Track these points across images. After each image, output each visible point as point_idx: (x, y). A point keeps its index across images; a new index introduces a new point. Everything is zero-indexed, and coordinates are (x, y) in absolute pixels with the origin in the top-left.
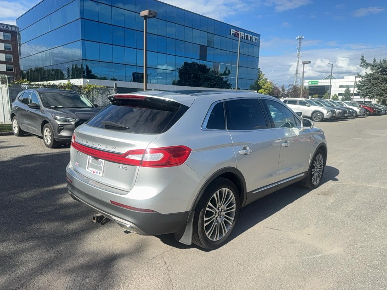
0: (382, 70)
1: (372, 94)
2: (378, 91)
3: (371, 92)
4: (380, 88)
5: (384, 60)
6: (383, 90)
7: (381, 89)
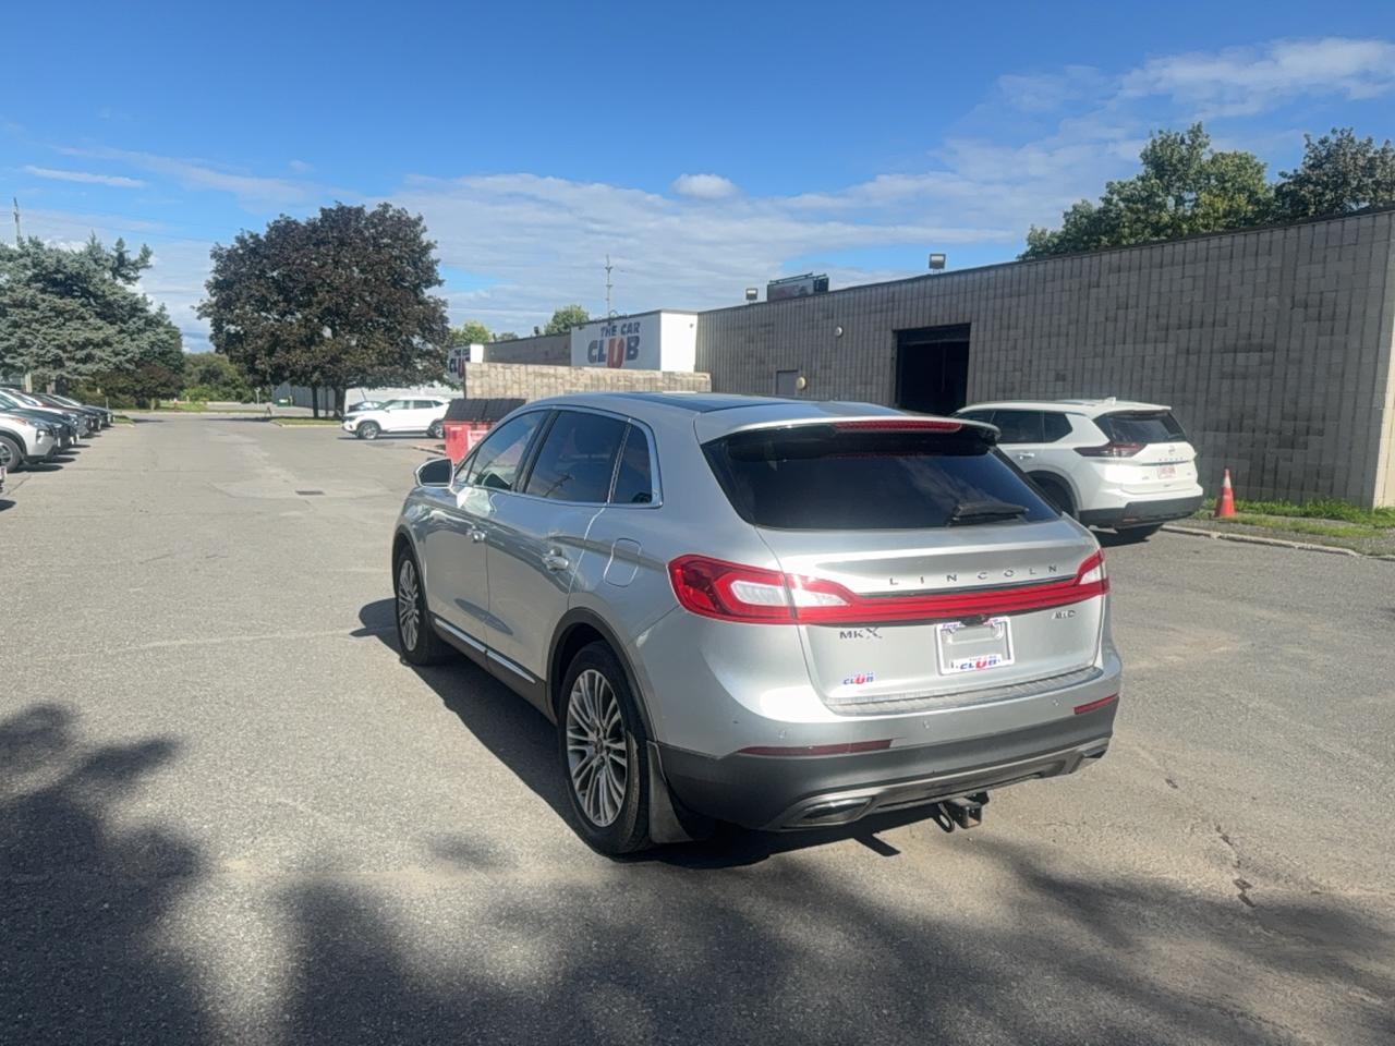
0: (35, 275)
1: (21, 359)
2: (44, 351)
3: (16, 352)
4: (49, 338)
5: (33, 239)
6: (58, 347)
7: (52, 343)
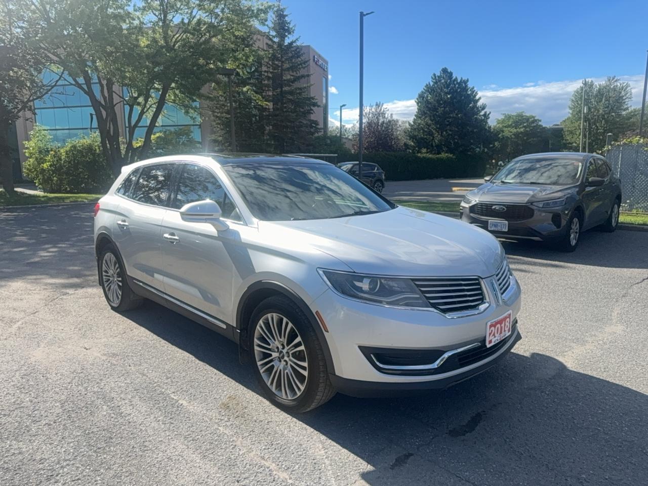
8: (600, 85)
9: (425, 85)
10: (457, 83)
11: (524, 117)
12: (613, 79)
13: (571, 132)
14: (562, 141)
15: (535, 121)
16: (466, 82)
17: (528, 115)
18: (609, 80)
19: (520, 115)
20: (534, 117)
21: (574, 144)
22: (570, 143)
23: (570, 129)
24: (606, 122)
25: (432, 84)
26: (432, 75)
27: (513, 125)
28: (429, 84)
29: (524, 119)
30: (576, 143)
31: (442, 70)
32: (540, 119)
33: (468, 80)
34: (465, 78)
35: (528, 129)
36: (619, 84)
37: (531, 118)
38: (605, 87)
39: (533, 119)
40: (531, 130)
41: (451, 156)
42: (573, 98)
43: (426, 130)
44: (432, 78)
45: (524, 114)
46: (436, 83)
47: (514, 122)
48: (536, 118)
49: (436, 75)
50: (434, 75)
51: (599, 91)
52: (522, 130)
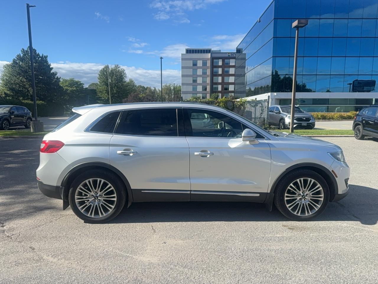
8: (112, 68)
9: (17, 55)
10: (40, 57)
11: (75, 81)
12: (117, 66)
13: (100, 92)
14: (96, 96)
15: (81, 84)
16: (46, 57)
17: (76, 80)
18: (116, 67)
19: (72, 80)
20: (80, 82)
21: (103, 98)
22: (100, 97)
23: (100, 90)
24: (117, 88)
25: (22, 55)
26: (21, 49)
27: (69, 85)
28: (20, 55)
29: (74, 82)
30: (104, 98)
31: (28, 47)
32: (83, 83)
33: (47, 56)
34: (45, 55)
35: (78, 88)
36: (120, 69)
37: (79, 82)
38: (114, 70)
39: (80, 83)
40: (80, 89)
41: (43, 102)
42: (100, 74)
43: (21, 85)
44: (22, 51)
45: (74, 80)
46: (25, 55)
47: (69, 84)
48: (81, 83)
49: (25, 50)
50: (23, 49)
51: (112, 71)
52: (75, 89)
